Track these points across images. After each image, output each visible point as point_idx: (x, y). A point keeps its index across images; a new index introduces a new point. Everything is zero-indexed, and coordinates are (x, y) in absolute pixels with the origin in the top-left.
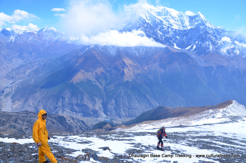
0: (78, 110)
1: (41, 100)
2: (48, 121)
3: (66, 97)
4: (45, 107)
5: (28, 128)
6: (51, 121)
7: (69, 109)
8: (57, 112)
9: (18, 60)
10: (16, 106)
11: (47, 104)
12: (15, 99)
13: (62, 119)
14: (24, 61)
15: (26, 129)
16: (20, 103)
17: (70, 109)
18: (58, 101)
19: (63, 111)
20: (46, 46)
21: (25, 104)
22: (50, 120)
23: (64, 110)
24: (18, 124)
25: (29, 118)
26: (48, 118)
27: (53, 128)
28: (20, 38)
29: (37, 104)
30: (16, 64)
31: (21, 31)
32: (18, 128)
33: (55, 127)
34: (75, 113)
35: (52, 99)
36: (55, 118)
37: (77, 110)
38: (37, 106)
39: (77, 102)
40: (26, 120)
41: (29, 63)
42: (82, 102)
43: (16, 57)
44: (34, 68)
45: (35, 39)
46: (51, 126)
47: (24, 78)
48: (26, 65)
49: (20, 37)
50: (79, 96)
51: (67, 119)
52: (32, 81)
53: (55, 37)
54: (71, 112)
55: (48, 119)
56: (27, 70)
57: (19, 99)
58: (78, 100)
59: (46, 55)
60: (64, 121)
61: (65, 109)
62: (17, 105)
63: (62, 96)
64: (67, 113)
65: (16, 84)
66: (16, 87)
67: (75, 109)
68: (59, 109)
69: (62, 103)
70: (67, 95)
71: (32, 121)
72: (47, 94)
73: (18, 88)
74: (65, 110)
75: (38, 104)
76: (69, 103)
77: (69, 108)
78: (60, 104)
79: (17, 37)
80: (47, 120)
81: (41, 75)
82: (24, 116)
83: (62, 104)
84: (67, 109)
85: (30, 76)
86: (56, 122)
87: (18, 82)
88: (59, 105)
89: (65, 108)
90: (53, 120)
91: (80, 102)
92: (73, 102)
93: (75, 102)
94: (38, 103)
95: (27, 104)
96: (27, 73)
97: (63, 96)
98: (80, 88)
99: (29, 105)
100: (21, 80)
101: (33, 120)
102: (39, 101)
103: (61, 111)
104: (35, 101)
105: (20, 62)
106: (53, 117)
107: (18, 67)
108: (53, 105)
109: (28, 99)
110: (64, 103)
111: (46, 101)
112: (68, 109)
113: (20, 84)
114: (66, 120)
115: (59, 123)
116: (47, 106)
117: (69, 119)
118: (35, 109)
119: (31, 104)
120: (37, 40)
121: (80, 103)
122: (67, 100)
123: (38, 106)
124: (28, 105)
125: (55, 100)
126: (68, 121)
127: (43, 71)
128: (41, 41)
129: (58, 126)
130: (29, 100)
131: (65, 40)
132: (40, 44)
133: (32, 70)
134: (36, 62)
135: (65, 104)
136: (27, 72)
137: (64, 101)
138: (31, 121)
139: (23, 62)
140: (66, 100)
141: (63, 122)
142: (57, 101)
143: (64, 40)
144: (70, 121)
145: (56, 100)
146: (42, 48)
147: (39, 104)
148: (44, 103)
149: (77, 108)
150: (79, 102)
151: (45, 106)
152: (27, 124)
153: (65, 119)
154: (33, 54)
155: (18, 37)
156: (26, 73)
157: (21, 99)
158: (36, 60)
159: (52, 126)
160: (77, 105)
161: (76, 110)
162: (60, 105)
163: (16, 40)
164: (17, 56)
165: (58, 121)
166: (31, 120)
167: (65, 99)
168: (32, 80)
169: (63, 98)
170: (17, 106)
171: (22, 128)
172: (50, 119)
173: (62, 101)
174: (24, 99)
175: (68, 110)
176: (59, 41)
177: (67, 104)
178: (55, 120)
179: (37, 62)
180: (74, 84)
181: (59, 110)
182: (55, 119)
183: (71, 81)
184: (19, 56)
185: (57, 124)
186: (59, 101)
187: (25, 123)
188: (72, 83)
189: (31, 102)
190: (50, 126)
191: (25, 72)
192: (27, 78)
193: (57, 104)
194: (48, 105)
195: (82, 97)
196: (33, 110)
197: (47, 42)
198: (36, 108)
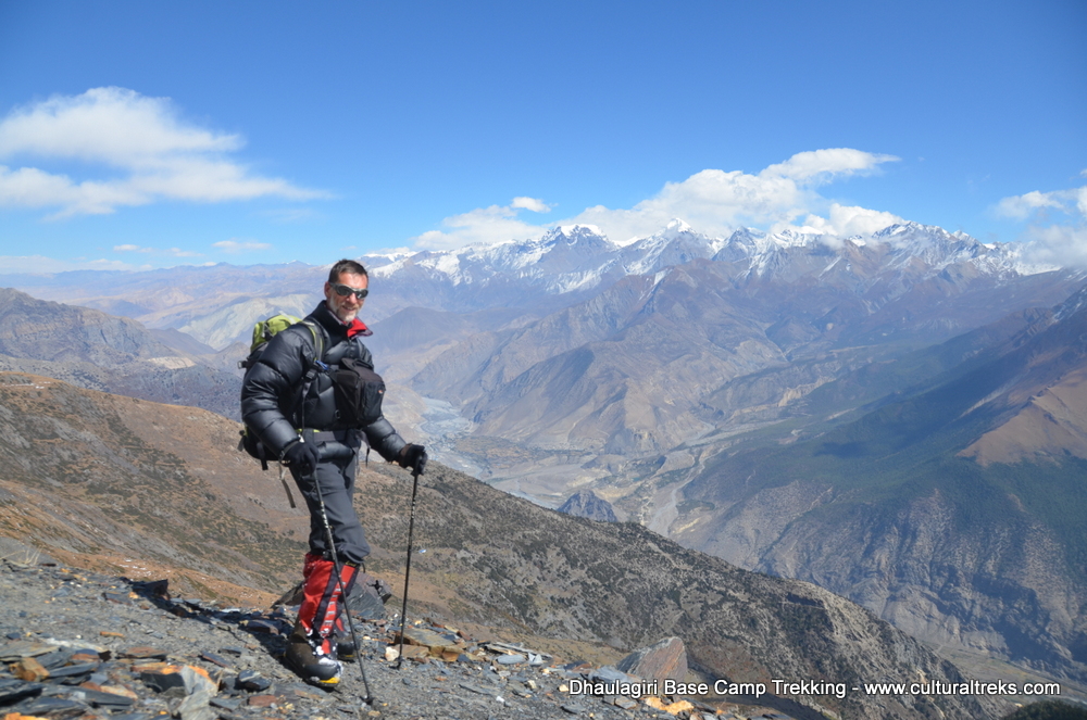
0: (977, 611)
1: (798, 519)
2: (721, 603)
3: (922, 527)
4: (809, 561)
5: (569, 601)
6: (744, 609)
7: (928, 597)
8: (859, 594)
9: (759, 346)
10: (687, 526)
11: (820, 548)
12: (697, 497)
13: (809, 617)
14: (783, 355)
15: (561, 600)
16: (708, 518)
17: (935, 595)
18: (878, 542)
19: (893, 598)
20: (890, 297)
21: (724, 524)
22: (735, 600)
23: (898, 594)
24: (535, 564)
25: (617, 558)
26: (727, 587)
27: (733, 650)
28: (787, 264)
29: (776, 536)
30: (748, 362)
31: (800, 237)
32: (518, 583)
33: (752, 649)
34: (956, 625)
35: (852, 528)
36: (772, 601)
37: (971, 613)
38: (771, 548)
39: (981, 566)
40: (595, 560)
41: (799, 363)
42: (1008, 575)
43: (757, 337)
44: (819, 383)
45: (848, 268)
46: (728, 637)
47: (763, 421)
48: (785, 369)
49: (789, 257)
50: (997, 536)
51: (836, 622)
52: (788, 434)
53: (943, 258)
54: (935, 612)
55: (731, 592)
56: (784, 387)
57: (712, 501)
58: (986, 559)
59: (884, 334)
60: (818, 631)
61: (903, 591)
62: (692, 524)
63: (901, 516)
64: (913, 613)
65: (719, 440)
66: (715, 451)
67: (961, 605)
68: (875, 581)
69: (898, 555)
70: (932, 519)
71: (628, 576)
72: (834, 497)
73: (725, 454)
74: (904, 597)
75: (780, 538)
76: (931, 564)
77: (927, 591)
78: (883, 557)
79: (775, 258)
80: (720, 597)
81: (836, 416)
82: (594, 542)
83: (894, 558)
84: (917, 594)
85: (789, 415)
86: (772, 622)
87: (733, 434)
88: (879, 564)
89: (908, 586)
90: (752, 606)
91: (1001, 570)
92: (958, 565)
93: (970, 564)
94: (782, 535)
95: (731, 527)
96: (783, 403)
97: (907, 519)
98: (1012, 496)
99: (740, 536)
100: (746, 428)
101: (634, 573)
102: (788, 527)
103: (885, 593)
104: (769, 521)
105: (769, 355)
106: (764, 589)
107: (752, 375)
108: (848, 555)
109: (743, 506)
110: (908, 558)
111: (819, 531)
112: (923, 595)
113: (738, 441)
114: (830, 626)
115: (782, 635)
116: (820, 555)
117: (858, 628)
118: (761, 560)
119: (750, 533)
120: (858, 270)
121: (998, 577)
122: (924, 544)
123: (779, 545)
124: (735, 535)
125: (864, 533)
126: (848, 636)
127: (853, 398)
128: (874, 277)
129: (771, 648)
130: (745, 511)
131: (987, 274)
132: (866, 291)
133: (807, 392)
134: (830, 359)
135: (910, 563)
136: (782, 397)
137: (909, 550)
138: (622, 575)
139: (779, 358)
140: (919, 543)
141: (812, 632)
142: (872, 538)
143: (986, 270)
144: (855, 639)
145: (869, 535)
146: (873, 307)
147: (784, 539)
148: (809, 538)
149: (973, 601)
150: (990, 566)
151: (808, 554)
152: (584, 583)
153: (826, 619)
154: (830, 326)
155: (780, 257)
156: (779, 401)
157: (717, 504)
158: (835, 352)
159: (735, 639)
160: (980, 583)
161: (967, 608)
162: (883, 562)
163: (772, 268)
164: (763, 334)
165: (782, 619)
166: (622, 571)
167: (914, 537)
168: (793, 432)
169: (908, 533)
170: (691, 528)
171: (540, 589)
172: (737, 594)
173: (900, 548)
174: (728, 505)
175: (923, 602)
176: (960, 276)
177: (924, 567)
178: (765, 611)
179: (835, 362)
180: (980, 466)
181: (872, 586)
182: (766, 606)
183: (967, 452)
184: (769, 333)
185: (773, 634)
186: (884, 540)
187: (579, 573)
188: (972, 459)
189: (749, 522)
190: (721, 633)
191: (773, 398)
192: (775, 420)
193: (868, 552)
194: (826, 549)
195: (1017, 544)
196: (750, 560)
197: (901, 279)
198: (769, 554)
